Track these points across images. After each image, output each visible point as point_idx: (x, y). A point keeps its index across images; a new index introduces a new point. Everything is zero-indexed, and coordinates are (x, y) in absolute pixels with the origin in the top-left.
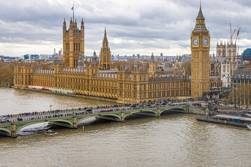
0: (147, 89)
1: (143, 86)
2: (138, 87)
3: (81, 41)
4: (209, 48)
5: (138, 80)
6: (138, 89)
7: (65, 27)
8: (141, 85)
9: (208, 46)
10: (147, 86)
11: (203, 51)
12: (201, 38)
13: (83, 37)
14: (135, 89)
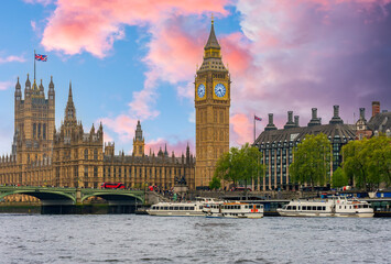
0: (100, 175)
1: (91, 170)
2: (81, 170)
3: (49, 120)
4: (228, 102)
5: (81, 157)
6: (81, 175)
7: (18, 95)
8: (86, 166)
9: (226, 99)
10: (100, 170)
11: (215, 107)
12: (209, 81)
13: (53, 111)
14: (76, 174)
